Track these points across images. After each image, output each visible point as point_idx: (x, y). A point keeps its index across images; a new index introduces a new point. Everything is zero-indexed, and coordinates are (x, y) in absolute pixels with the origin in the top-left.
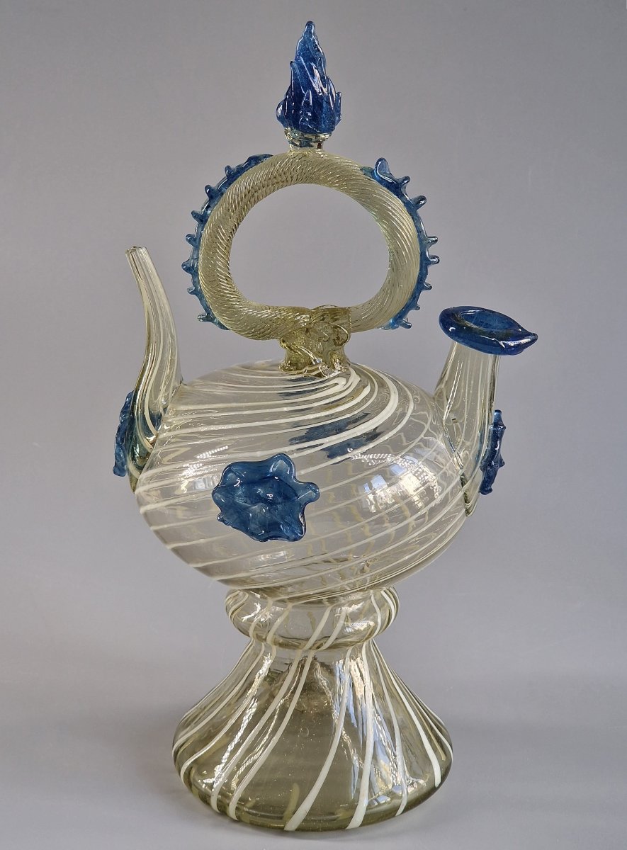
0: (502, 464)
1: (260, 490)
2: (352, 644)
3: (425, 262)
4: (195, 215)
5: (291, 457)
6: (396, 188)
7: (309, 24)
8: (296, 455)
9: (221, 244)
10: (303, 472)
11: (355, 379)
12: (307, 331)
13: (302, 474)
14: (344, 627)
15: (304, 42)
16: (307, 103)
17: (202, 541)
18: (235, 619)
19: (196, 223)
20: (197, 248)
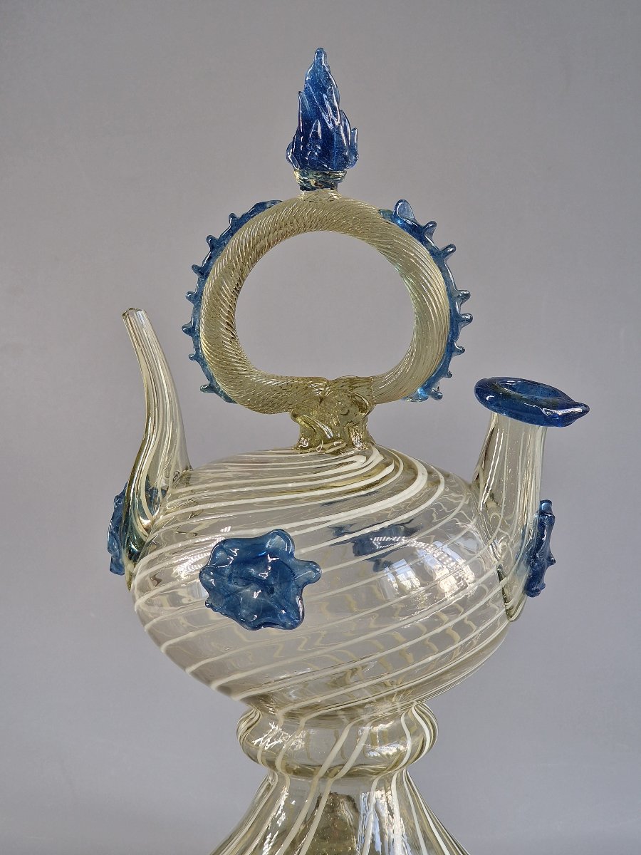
0: (552, 562)
1: (252, 570)
2: (378, 772)
3: (457, 321)
4: (195, 268)
5: (291, 534)
6: (419, 232)
7: (319, 53)
8: (297, 533)
9: (224, 301)
10: (303, 551)
11: (377, 458)
12: (322, 399)
13: (301, 553)
14: (364, 751)
15: (314, 71)
16: (316, 134)
17: (191, 634)
18: (244, 744)
19: (196, 277)
20: (197, 307)
